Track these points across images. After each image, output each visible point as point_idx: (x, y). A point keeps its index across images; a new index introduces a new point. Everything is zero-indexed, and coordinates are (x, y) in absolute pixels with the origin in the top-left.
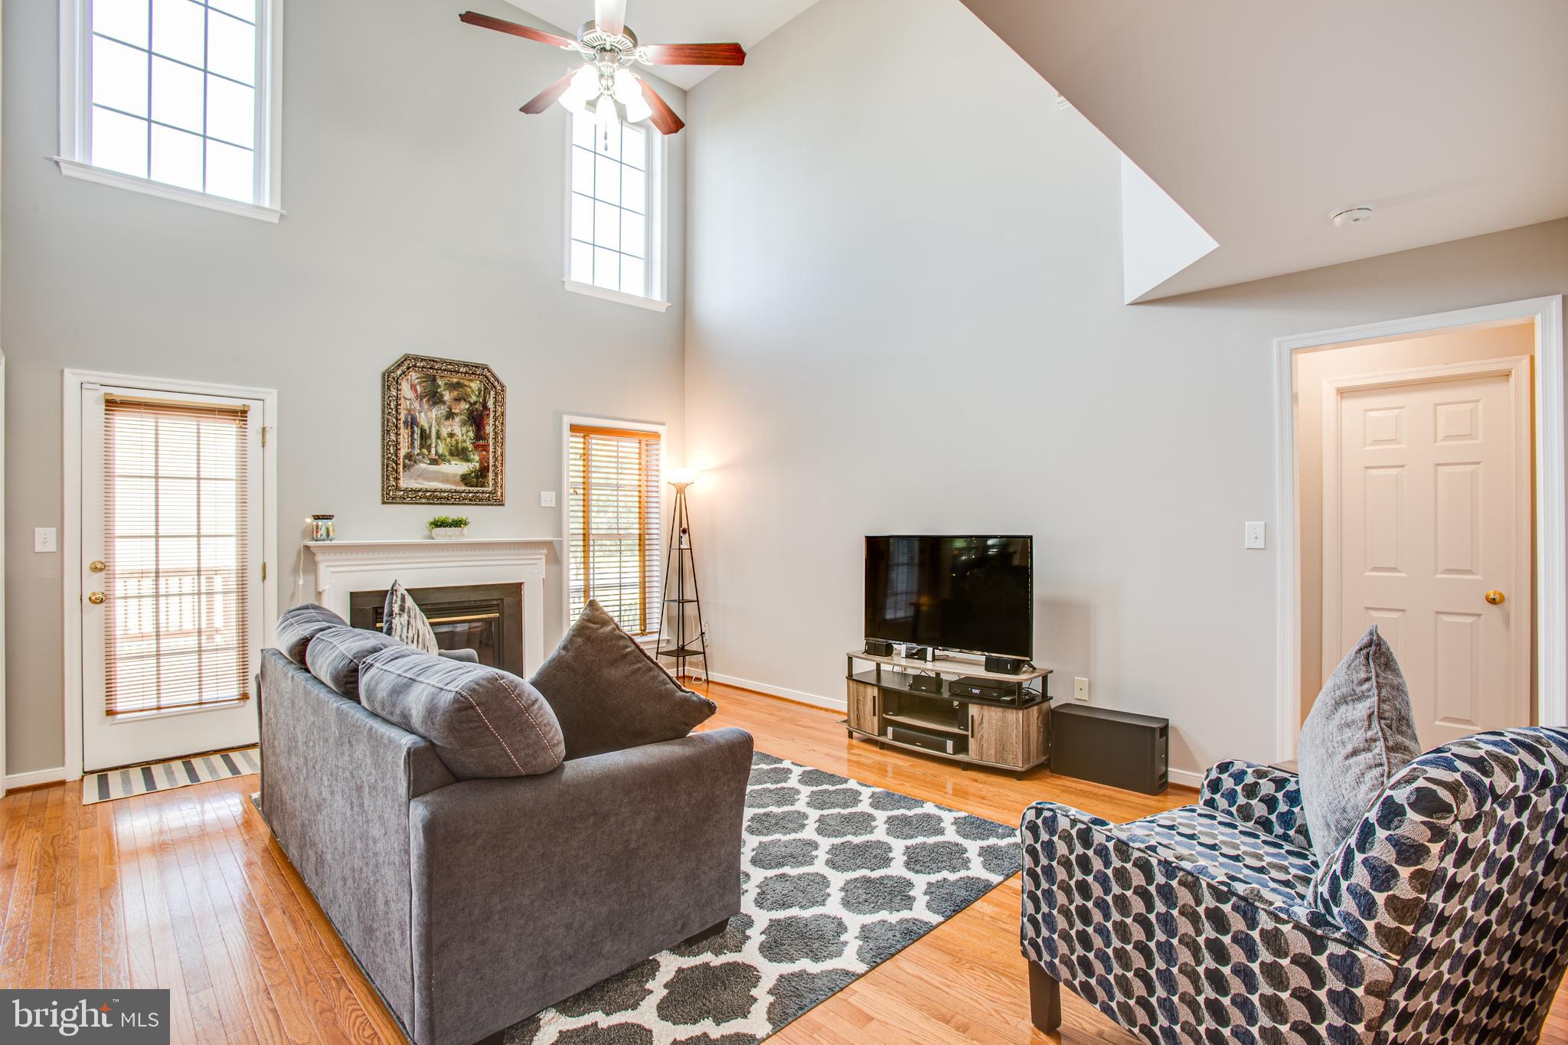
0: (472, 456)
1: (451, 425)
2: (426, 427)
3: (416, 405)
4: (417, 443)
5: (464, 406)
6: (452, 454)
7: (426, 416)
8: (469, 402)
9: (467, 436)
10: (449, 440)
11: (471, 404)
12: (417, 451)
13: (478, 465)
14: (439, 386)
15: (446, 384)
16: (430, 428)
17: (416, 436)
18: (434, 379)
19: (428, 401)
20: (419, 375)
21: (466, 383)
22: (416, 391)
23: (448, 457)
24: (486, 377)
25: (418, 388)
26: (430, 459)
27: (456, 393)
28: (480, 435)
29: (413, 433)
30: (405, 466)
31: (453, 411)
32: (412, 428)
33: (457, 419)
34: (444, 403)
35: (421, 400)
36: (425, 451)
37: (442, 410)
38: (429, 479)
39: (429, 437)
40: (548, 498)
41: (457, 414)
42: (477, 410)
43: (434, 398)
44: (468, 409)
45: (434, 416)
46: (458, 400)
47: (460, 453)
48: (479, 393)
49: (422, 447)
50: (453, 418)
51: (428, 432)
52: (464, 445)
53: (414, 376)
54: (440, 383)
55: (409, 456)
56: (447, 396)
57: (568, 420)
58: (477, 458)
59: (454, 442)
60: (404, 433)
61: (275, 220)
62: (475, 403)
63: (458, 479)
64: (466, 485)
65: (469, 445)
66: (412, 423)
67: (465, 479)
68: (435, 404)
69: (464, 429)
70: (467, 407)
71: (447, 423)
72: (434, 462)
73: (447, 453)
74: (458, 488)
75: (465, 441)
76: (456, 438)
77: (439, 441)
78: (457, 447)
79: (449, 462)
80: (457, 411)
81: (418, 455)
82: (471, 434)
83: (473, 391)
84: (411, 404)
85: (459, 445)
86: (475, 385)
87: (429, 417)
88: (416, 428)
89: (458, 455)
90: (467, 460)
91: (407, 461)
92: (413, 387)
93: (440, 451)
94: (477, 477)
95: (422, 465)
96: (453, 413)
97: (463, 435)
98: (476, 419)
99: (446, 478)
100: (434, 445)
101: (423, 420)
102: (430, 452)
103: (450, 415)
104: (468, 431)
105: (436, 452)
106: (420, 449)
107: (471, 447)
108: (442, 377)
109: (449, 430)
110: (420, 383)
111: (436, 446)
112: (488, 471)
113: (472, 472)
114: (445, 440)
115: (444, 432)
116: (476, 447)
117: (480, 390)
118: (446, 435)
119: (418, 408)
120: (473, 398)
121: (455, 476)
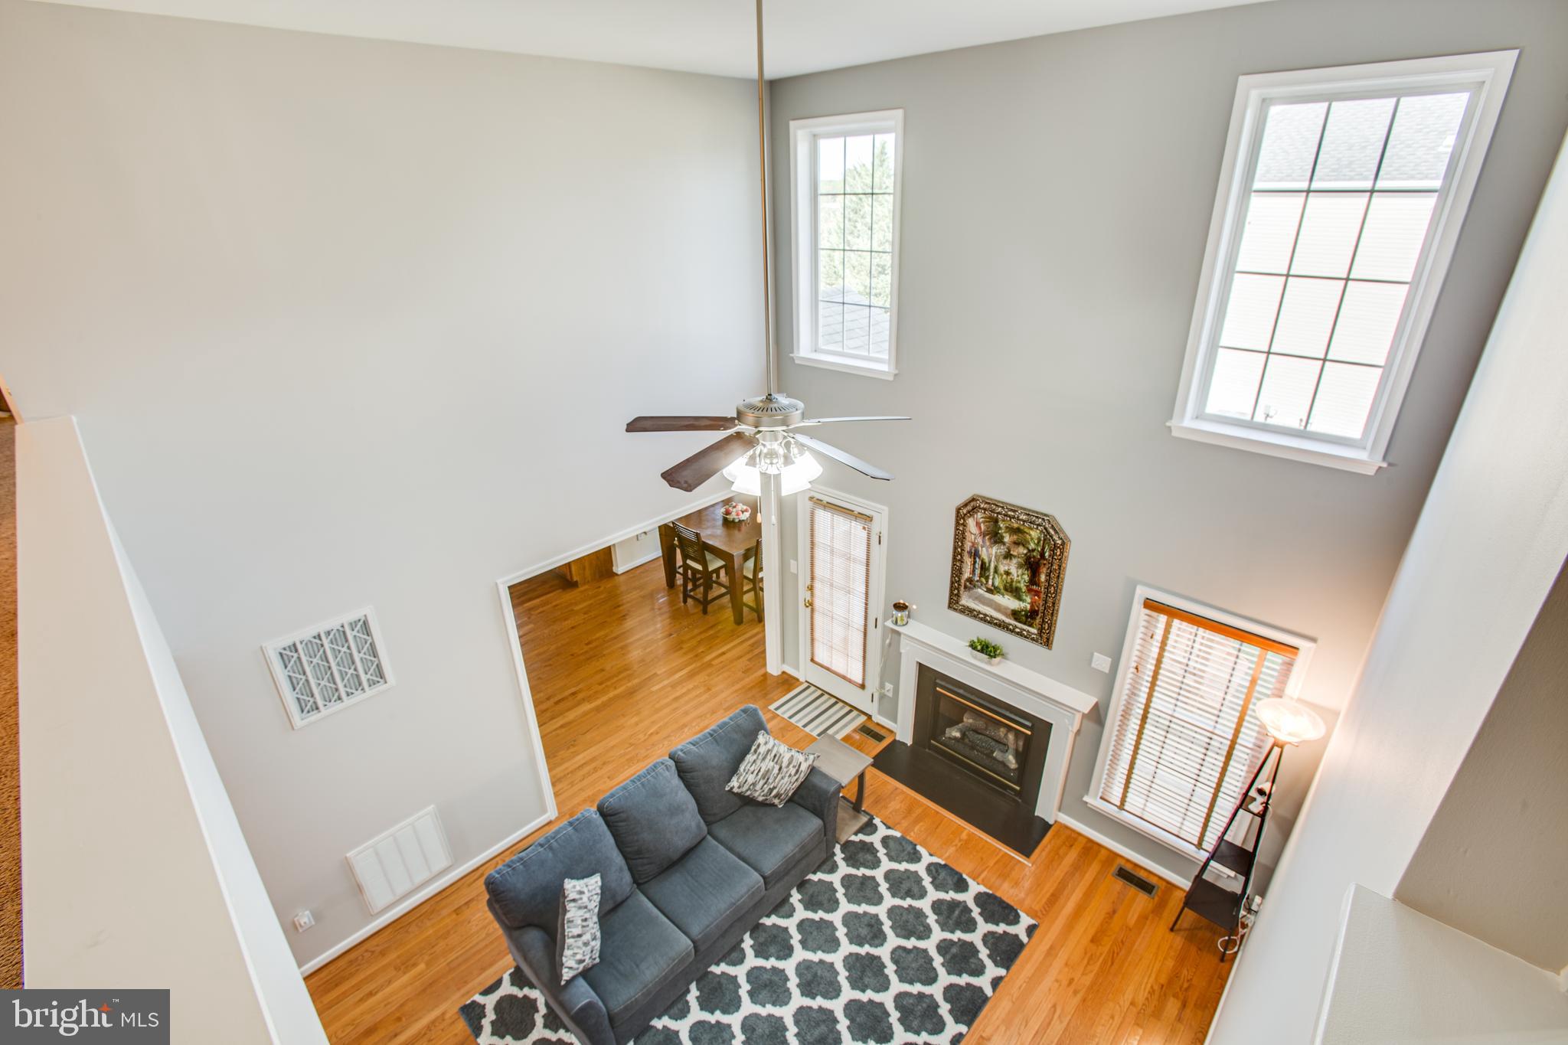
0: (1024, 597)
1: (1009, 565)
2: (987, 560)
3: (980, 540)
4: (978, 572)
5: (1022, 550)
6: (1006, 589)
7: (987, 551)
8: (1028, 548)
9: (1022, 578)
10: (1005, 576)
11: (1029, 551)
12: (977, 578)
13: (1029, 607)
14: (1000, 528)
15: (1007, 527)
16: (990, 562)
17: (977, 566)
18: (996, 521)
19: (990, 539)
20: (984, 515)
21: (1026, 530)
22: (980, 528)
23: (1003, 591)
24: (1046, 529)
25: (982, 526)
26: (987, 588)
27: (1015, 537)
28: (1033, 580)
29: (975, 562)
30: (966, 587)
31: (1012, 552)
32: (975, 558)
33: (1015, 561)
34: (1004, 544)
35: (984, 537)
36: (983, 580)
37: (1002, 550)
38: (984, 603)
39: (988, 569)
40: (1102, 662)
41: (1015, 556)
42: (1034, 557)
43: (996, 538)
44: (1026, 555)
45: (994, 553)
46: (1017, 544)
47: (1013, 591)
48: (1039, 542)
49: (981, 576)
50: (1011, 559)
51: (987, 565)
52: (1018, 585)
53: (979, 515)
54: (1002, 525)
55: (970, 580)
56: (1007, 538)
57: (1142, 592)
58: (1029, 600)
59: (1009, 580)
60: (968, 561)
61: (891, 378)
62: (1033, 550)
63: (1009, 612)
64: (1016, 619)
65: (1023, 586)
66: (975, 554)
67: (1015, 614)
68: (996, 542)
69: (1020, 572)
70: (1025, 552)
71: (1005, 562)
72: (989, 591)
73: (1002, 587)
74: (1007, 620)
75: (1019, 582)
76: (1011, 576)
77: (996, 576)
78: (1011, 585)
79: (1003, 595)
80: (1015, 553)
81: (977, 581)
82: (1026, 578)
83: (1032, 539)
84: (975, 538)
85: (1014, 584)
86: (1035, 534)
87: (990, 553)
88: (977, 560)
89: (1011, 592)
90: (1020, 599)
91: (968, 584)
92: (978, 524)
93: (996, 584)
94: (1026, 616)
95: (979, 590)
96: (1011, 555)
97: (1018, 576)
98: (1032, 565)
99: (998, 608)
100: (991, 577)
101: (984, 553)
102: (987, 582)
103: (1008, 556)
104: (1023, 574)
105: (993, 583)
106: (980, 577)
107: (1024, 589)
108: (1003, 521)
109: (1006, 568)
110: (984, 522)
111: (993, 579)
112: (1037, 615)
113: (1023, 611)
114: (1002, 575)
115: (1002, 569)
116: (1029, 590)
117: (1039, 540)
118: (1002, 572)
119: (981, 543)
120: (1032, 546)
121: (1006, 608)
